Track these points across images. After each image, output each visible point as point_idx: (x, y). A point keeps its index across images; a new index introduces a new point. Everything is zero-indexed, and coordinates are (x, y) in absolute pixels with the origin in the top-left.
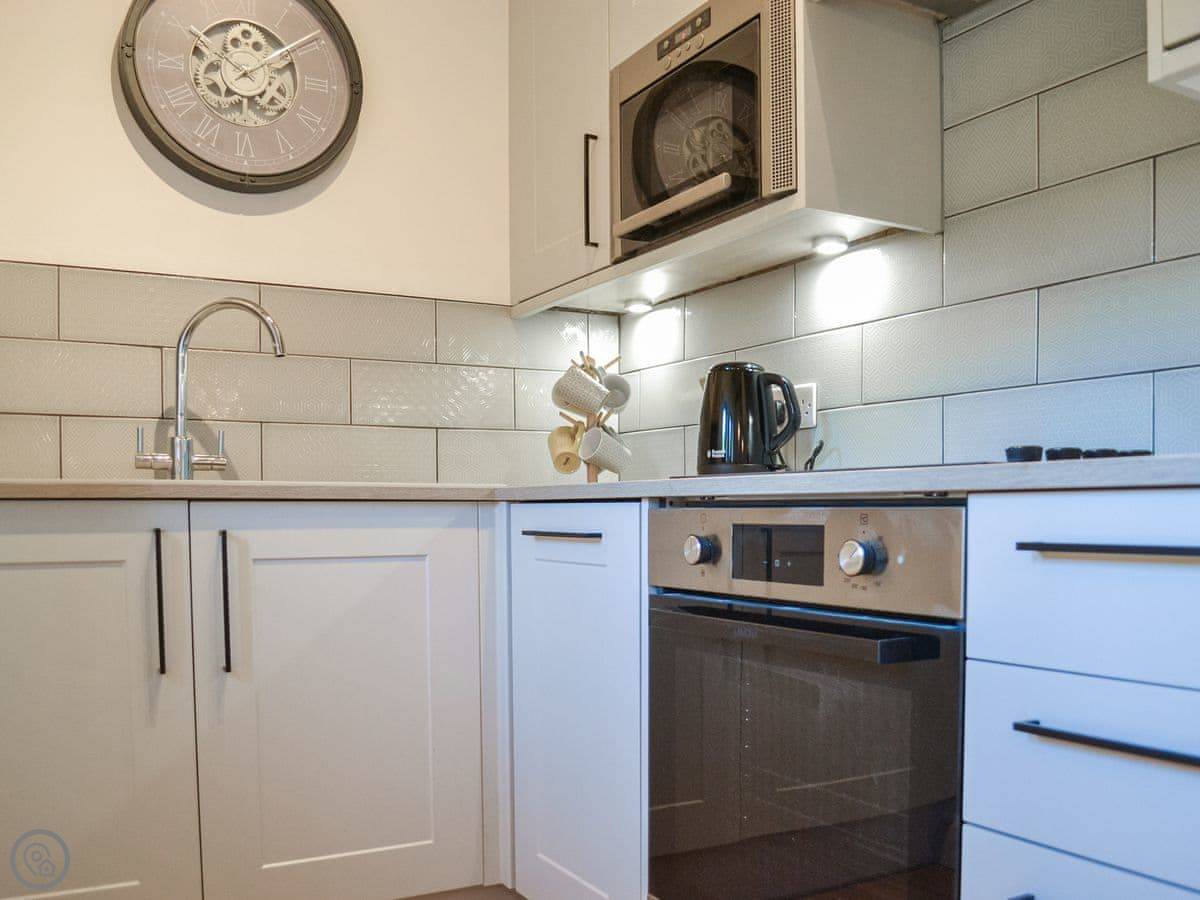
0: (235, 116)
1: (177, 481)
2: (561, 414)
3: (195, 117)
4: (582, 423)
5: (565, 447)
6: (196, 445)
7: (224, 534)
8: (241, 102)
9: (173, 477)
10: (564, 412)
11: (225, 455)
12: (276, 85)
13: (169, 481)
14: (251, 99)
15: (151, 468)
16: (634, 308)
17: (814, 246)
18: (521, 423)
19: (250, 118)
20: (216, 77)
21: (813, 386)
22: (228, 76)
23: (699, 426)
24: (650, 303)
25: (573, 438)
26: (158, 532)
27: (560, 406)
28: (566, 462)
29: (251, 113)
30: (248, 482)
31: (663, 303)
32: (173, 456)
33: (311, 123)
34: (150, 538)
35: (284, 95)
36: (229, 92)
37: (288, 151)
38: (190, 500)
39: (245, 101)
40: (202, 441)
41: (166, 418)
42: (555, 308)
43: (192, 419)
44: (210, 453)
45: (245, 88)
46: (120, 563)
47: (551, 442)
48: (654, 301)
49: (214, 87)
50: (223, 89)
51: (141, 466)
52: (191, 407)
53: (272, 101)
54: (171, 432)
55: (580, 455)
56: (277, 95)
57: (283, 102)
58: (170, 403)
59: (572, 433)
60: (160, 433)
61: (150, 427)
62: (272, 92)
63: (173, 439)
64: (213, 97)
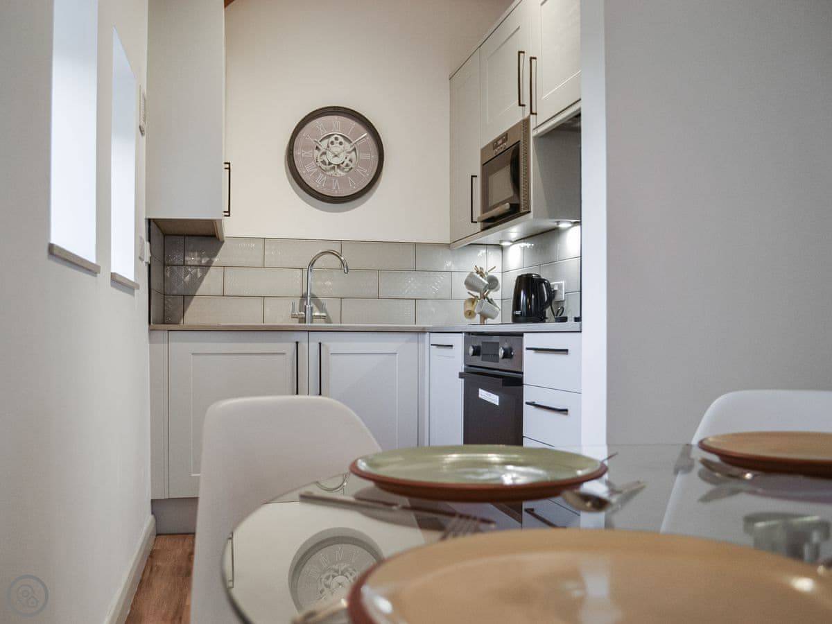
0: (332, 172)
1: (307, 324)
2: (469, 293)
3: (316, 174)
4: (477, 297)
5: (470, 308)
6: (315, 308)
7: (320, 344)
8: (334, 167)
9: (305, 322)
10: (471, 292)
11: (326, 312)
12: (348, 159)
13: (304, 324)
14: (338, 165)
15: (297, 318)
16: (504, 244)
17: (558, 224)
18: (454, 296)
19: (339, 173)
20: (324, 158)
21: (563, 282)
22: (329, 157)
23: (512, 300)
24: (511, 242)
25: (473, 303)
26: (297, 343)
27: (469, 289)
28: (470, 314)
29: (338, 171)
30: (335, 324)
31: (517, 241)
32: (305, 313)
33: (363, 173)
34: (295, 345)
35: (352, 162)
36: (330, 164)
37: (353, 185)
38: (309, 331)
39: (336, 166)
40: (318, 307)
41: (304, 297)
42: (471, 244)
43: (313, 297)
44: (321, 312)
45: (336, 161)
46: (283, 354)
47: (465, 304)
48: (513, 240)
49: (324, 162)
50: (327, 163)
51: (294, 317)
52: (313, 292)
53: (347, 165)
54: (305, 304)
55: (475, 311)
56: (349, 163)
57: (351, 165)
58: (305, 291)
59: (472, 301)
60: (301, 302)
61: (297, 301)
62: (347, 161)
63: (306, 307)
64: (324, 167)
